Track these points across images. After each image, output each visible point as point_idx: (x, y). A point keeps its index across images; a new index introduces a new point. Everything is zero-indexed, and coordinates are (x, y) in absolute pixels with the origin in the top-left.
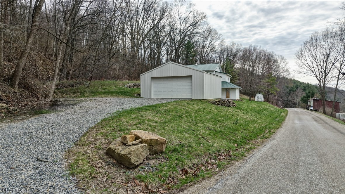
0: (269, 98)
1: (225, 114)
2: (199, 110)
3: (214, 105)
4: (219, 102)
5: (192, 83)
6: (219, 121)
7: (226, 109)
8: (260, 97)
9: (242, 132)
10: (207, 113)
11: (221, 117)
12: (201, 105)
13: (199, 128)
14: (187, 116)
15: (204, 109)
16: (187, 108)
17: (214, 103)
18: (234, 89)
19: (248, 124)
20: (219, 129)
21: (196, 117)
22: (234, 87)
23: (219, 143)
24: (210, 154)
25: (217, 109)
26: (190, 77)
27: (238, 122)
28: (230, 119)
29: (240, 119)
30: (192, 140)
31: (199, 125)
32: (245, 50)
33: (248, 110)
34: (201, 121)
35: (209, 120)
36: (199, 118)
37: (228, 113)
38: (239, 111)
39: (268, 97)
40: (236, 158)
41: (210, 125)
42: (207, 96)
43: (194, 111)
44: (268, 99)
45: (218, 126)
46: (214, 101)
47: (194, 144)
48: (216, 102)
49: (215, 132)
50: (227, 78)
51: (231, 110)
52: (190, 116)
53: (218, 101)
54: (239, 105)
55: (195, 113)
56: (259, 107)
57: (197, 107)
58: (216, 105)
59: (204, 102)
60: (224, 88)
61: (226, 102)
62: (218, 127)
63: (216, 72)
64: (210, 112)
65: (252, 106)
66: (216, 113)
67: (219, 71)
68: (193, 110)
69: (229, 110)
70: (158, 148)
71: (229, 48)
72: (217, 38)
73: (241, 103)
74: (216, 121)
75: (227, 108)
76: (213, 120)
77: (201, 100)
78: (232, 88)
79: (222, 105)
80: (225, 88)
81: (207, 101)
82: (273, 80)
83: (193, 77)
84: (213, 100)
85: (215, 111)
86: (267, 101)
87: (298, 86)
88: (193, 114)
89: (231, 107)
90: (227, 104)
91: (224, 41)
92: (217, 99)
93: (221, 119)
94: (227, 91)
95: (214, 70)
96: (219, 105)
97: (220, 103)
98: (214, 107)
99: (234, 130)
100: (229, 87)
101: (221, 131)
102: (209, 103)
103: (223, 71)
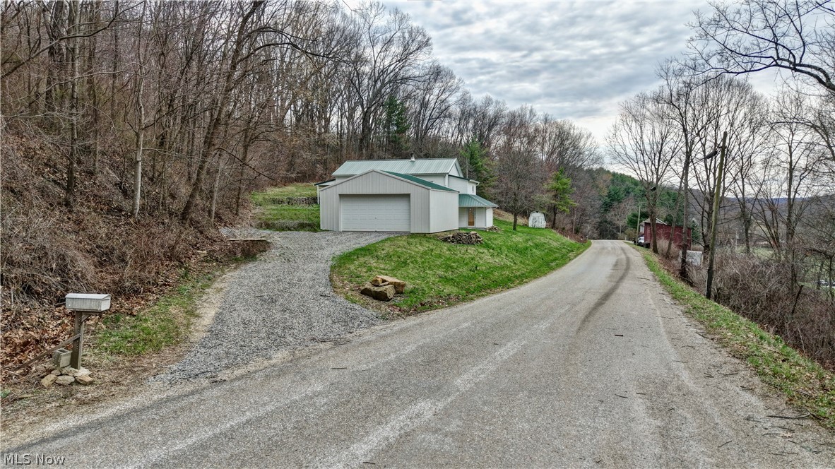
0: (557, 221)
1: (462, 258)
2: (425, 253)
3: (445, 244)
4: (453, 237)
5: (409, 205)
6: (452, 267)
7: (463, 248)
8: (538, 219)
9: (480, 281)
10: (436, 256)
11: (454, 262)
12: (427, 245)
13: (428, 276)
14: (412, 262)
15: (432, 250)
16: (409, 251)
17: (445, 240)
18: (484, 209)
19: (492, 271)
20: (451, 277)
21: (423, 262)
22: (482, 206)
23: (448, 289)
24: (441, 297)
25: (449, 250)
26: (407, 196)
27: (478, 268)
28: (467, 264)
29: (482, 265)
30: (423, 285)
31: (428, 272)
32: (513, 115)
33: (504, 248)
34: (429, 268)
35: (439, 267)
36: (427, 264)
37: (465, 256)
38: (486, 251)
39: (555, 219)
40: (464, 300)
41: (441, 272)
42: (436, 226)
43: (419, 255)
44: (554, 223)
45: (450, 273)
46: (446, 236)
47: (426, 289)
48: (449, 238)
49: (446, 280)
50: (470, 188)
51: (472, 250)
52: (416, 261)
53: (451, 236)
54: (490, 239)
55: (421, 257)
56: (527, 241)
57: (421, 249)
58: (449, 242)
59: (431, 238)
60: (464, 206)
61: (464, 237)
62: (449, 275)
63: (449, 175)
64: (440, 256)
65: (514, 240)
66: (448, 256)
67: (457, 175)
68: (418, 252)
69: (468, 251)
70: (400, 289)
71: (478, 109)
72: (453, 87)
73: (492, 236)
74: (449, 267)
75: (465, 247)
76: (443, 266)
77: (424, 235)
78: (479, 208)
79: (458, 242)
80: (467, 206)
81: (435, 237)
82: (565, 184)
83: (411, 196)
84: (443, 234)
85: (447, 253)
86: (552, 228)
87: (629, 189)
88: (419, 260)
89: (473, 244)
90: (466, 240)
91: (468, 95)
92: (450, 231)
93: (455, 265)
94: (469, 212)
95: (445, 174)
96: (453, 242)
97: (457, 238)
98: (445, 246)
99: (470, 278)
100: (474, 206)
101: (452, 279)
102: (438, 240)
103: (464, 174)
